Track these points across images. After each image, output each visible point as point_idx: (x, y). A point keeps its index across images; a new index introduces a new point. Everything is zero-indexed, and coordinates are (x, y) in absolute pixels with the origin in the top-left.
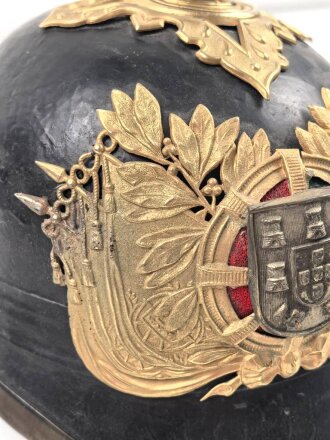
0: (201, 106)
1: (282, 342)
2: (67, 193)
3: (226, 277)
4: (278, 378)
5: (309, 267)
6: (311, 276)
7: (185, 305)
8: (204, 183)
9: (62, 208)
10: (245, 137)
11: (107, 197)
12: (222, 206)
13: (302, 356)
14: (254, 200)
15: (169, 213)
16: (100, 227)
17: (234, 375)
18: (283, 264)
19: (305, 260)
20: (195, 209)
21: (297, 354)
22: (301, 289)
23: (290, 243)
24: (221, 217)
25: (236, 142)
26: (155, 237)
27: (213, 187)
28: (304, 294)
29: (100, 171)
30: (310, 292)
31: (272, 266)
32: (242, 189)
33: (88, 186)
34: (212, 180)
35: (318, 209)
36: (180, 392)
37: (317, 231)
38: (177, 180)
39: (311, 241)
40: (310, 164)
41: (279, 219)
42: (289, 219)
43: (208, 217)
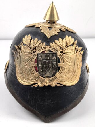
0: (36, 38)
1: (44, 79)
2: (17, 50)
3: (34, 64)
4: (45, 86)
5: (46, 64)
6: (46, 66)
7: (28, 69)
8: (33, 49)
9: (16, 52)
10: (42, 43)
11: (21, 51)
12: (35, 53)
13: (49, 83)
14: (39, 52)
15: (28, 54)
16: (19, 55)
17: (37, 83)
18: (41, 63)
19: (45, 63)
20: (31, 53)
21: (48, 82)
22: (44, 68)
23: (43, 60)
24: (35, 55)
25: (40, 44)
26: (25, 57)
27: (34, 50)
28: (45, 69)
29: (21, 47)
30: (46, 69)
31: (40, 63)
32: (38, 51)
33: (19, 49)
34: (35, 49)
35: (48, 55)
36: (28, 85)
37: (47, 58)
38: (30, 48)
39: (46, 60)
40: (51, 49)
41: (41, 55)
42: (43, 56)
43: (33, 55)
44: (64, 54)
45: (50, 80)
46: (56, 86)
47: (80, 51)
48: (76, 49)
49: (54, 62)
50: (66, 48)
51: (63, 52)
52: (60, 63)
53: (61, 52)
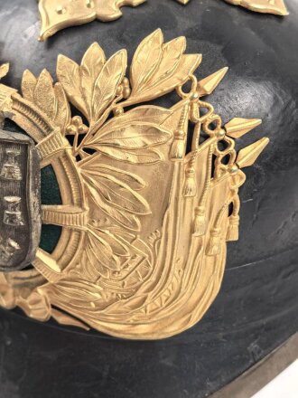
44: (90, 151)
45: (18, 282)
46: (52, 320)
47: (223, 145)
48: (192, 126)
49: (11, 194)
50: (112, 115)
51: (81, 137)
52: (60, 202)
53: (70, 138)
